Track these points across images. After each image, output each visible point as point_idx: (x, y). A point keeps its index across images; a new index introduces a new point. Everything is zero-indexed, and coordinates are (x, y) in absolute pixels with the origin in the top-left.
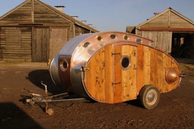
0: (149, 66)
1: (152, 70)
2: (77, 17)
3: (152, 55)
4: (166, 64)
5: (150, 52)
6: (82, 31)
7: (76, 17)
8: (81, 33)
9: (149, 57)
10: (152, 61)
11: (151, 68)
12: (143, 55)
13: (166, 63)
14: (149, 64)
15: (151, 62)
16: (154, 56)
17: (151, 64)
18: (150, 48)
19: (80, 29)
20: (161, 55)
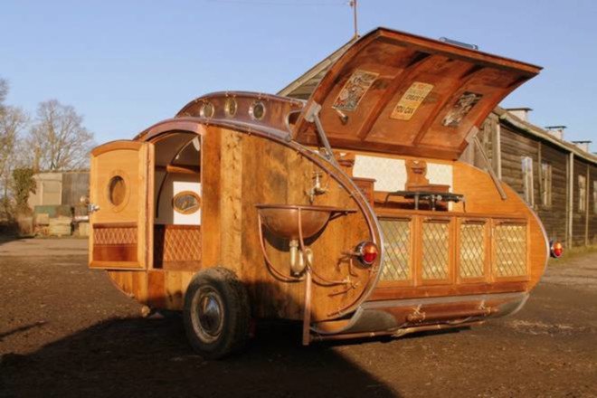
0: (237, 198)
1: (248, 217)
2: (526, 110)
3: (247, 160)
4: (305, 193)
5: (240, 148)
6: (535, 150)
7: (523, 112)
8: (528, 155)
9: (239, 167)
10: (247, 182)
11: (244, 208)
12: (220, 158)
13: (302, 189)
14: (238, 192)
15: (243, 186)
16: (254, 161)
17: (243, 193)
18: (241, 134)
19: (523, 143)
20: (282, 158)
